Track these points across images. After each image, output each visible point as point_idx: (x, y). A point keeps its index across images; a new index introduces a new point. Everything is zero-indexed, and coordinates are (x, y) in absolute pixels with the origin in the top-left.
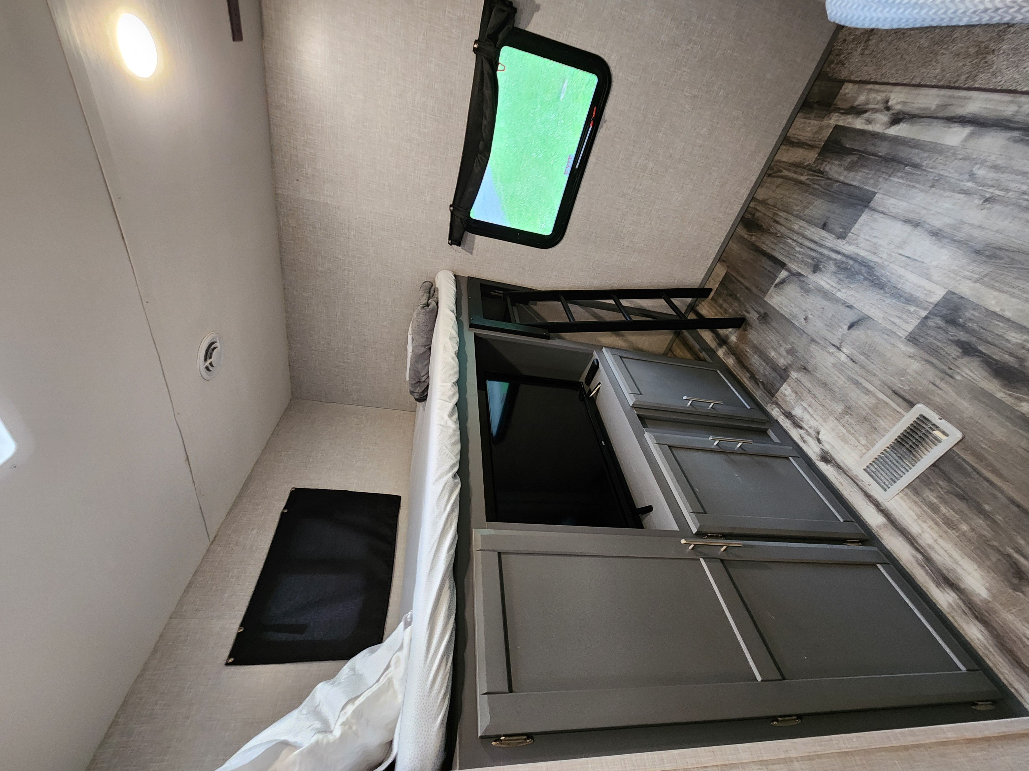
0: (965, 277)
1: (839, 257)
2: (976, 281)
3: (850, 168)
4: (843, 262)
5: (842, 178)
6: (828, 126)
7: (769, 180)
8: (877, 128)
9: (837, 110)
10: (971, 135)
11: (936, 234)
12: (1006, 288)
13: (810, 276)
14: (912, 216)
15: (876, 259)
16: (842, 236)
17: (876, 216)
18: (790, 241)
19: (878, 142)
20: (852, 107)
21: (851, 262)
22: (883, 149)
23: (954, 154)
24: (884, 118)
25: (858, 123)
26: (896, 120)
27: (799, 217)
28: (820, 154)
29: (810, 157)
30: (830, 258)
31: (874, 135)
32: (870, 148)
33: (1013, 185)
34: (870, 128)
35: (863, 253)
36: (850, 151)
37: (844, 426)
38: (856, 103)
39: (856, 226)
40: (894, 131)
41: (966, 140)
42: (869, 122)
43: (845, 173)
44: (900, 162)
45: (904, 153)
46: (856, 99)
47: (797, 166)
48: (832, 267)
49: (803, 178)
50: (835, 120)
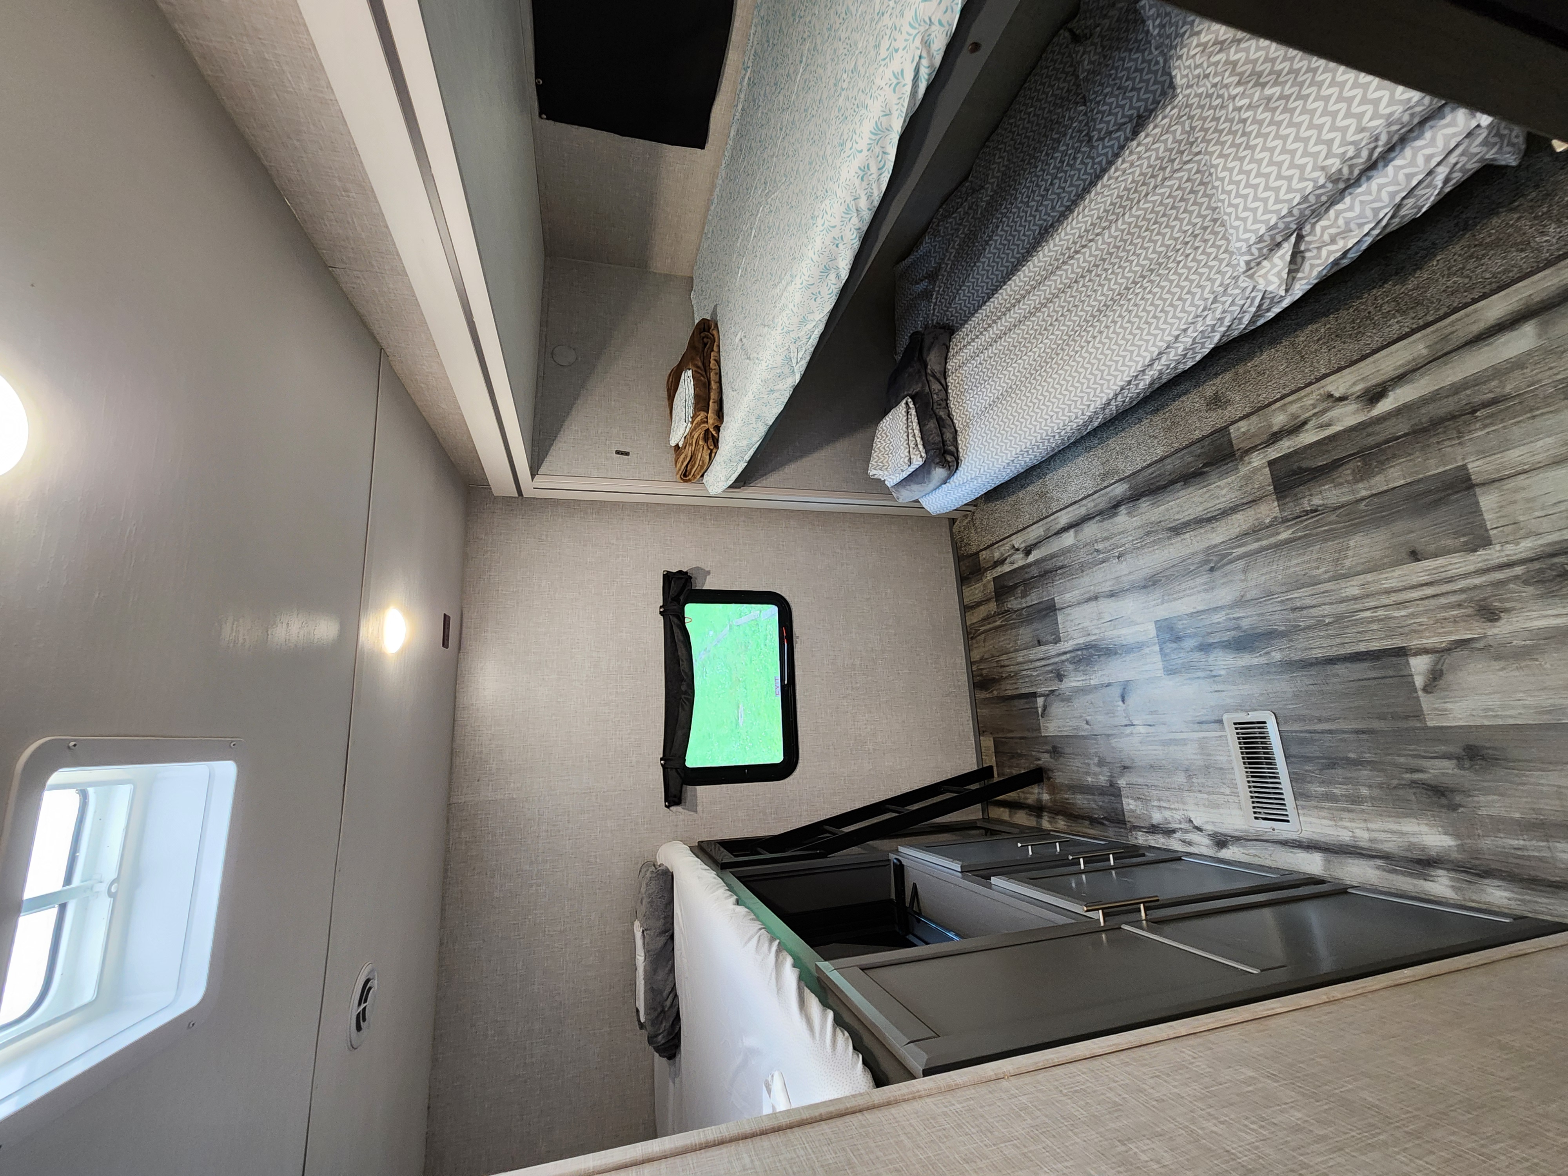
0: (1154, 606)
1: (1068, 656)
2: (1162, 603)
3: (1024, 596)
4: (1074, 657)
5: (1024, 605)
6: (989, 581)
7: (974, 641)
8: (1021, 563)
9: (987, 569)
10: (1076, 532)
11: (1112, 595)
12: (1181, 595)
13: (1062, 686)
14: (1087, 596)
15: (1093, 638)
16: (1057, 640)
17: (1068, 611)
18: (1024, 673)
19: (1028, 570)
20: (995, 562)
21: (1079, 653)
22: (1035, 571)
23: (1077, 548)
24: (1019, 556)
25: (1007, 568)
26: (1028, 552)
27: (1017, 651)
28: (996, 601)
29: (992, 606)
30: (1063, 661)
31: (1022, 568)
32: (1027, 576)
33: (1123, 541)
34: (1016, 566)
35: (1081, 641)
36: (1015, 586)
37: (1200, 791)
38: (996, 559)
39: (1060, 626)
40: (1031, 558)
41: (1076, 537)
42: (1012, 563)
43: (1023, 600)
44: (1051, 572)
45: (1049, 565)
46: (994, 557)
47: (986, 619)
48: (1071, 667)
49: (998, 623)
50: (989, 576)
